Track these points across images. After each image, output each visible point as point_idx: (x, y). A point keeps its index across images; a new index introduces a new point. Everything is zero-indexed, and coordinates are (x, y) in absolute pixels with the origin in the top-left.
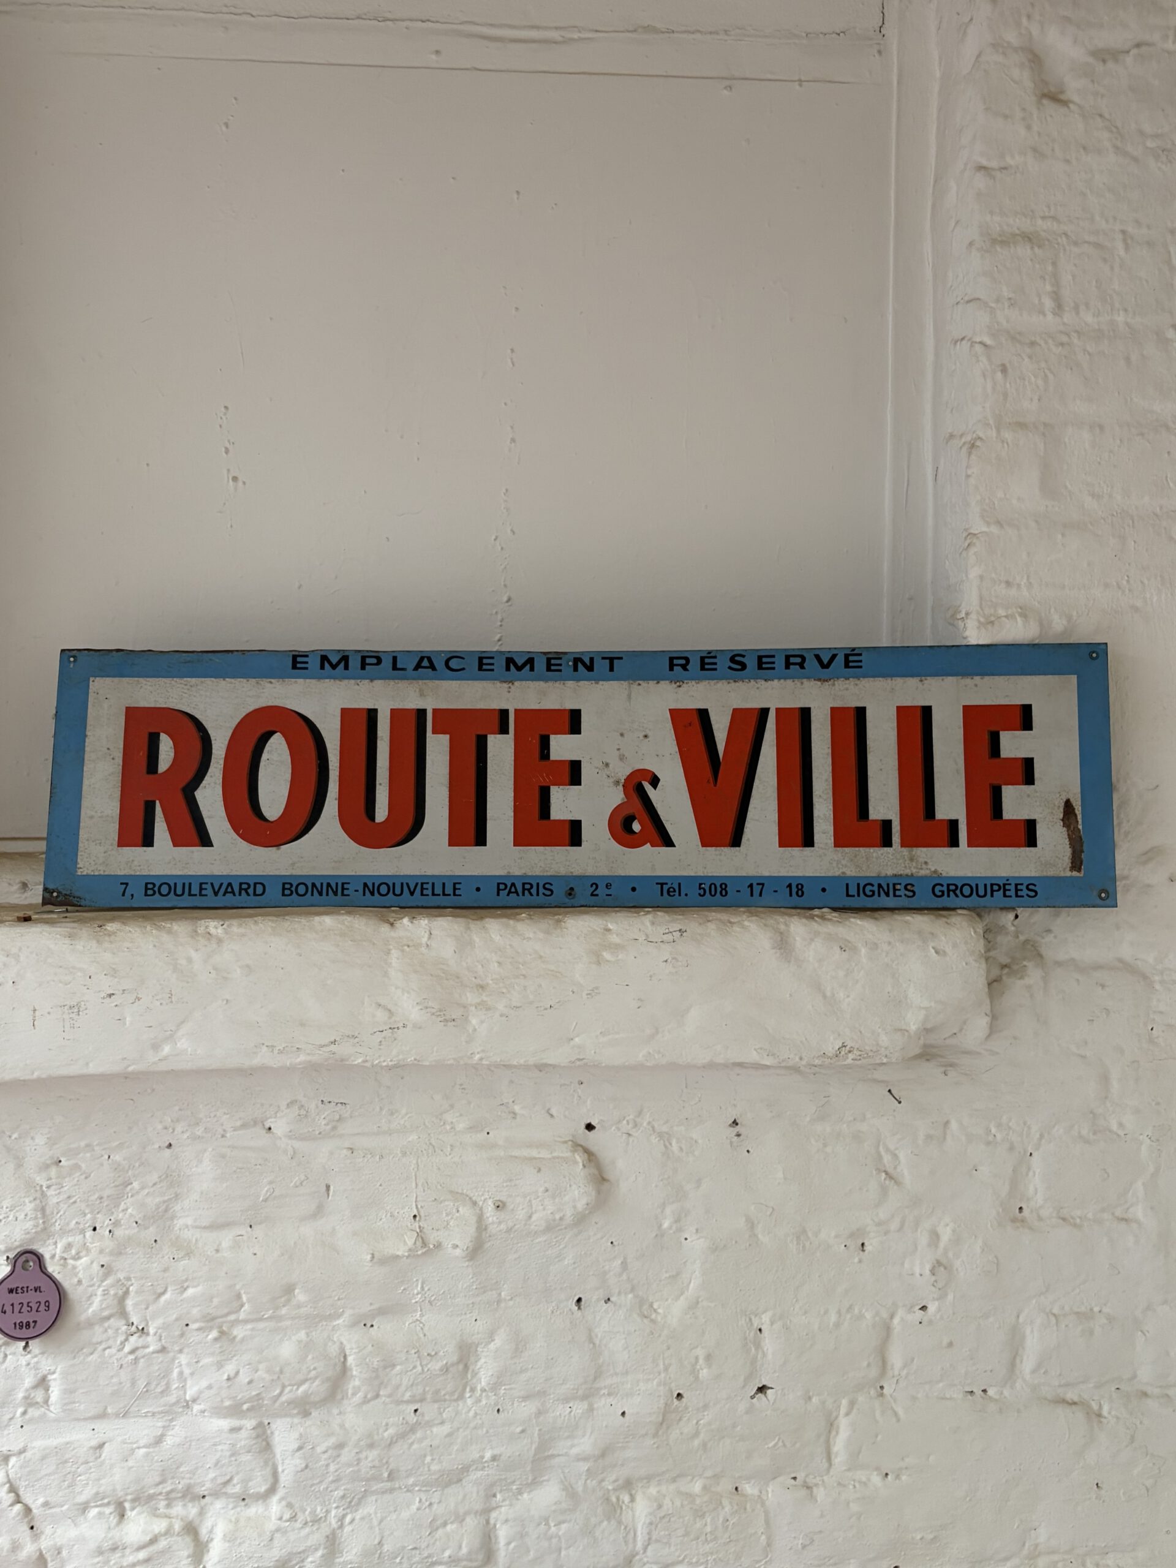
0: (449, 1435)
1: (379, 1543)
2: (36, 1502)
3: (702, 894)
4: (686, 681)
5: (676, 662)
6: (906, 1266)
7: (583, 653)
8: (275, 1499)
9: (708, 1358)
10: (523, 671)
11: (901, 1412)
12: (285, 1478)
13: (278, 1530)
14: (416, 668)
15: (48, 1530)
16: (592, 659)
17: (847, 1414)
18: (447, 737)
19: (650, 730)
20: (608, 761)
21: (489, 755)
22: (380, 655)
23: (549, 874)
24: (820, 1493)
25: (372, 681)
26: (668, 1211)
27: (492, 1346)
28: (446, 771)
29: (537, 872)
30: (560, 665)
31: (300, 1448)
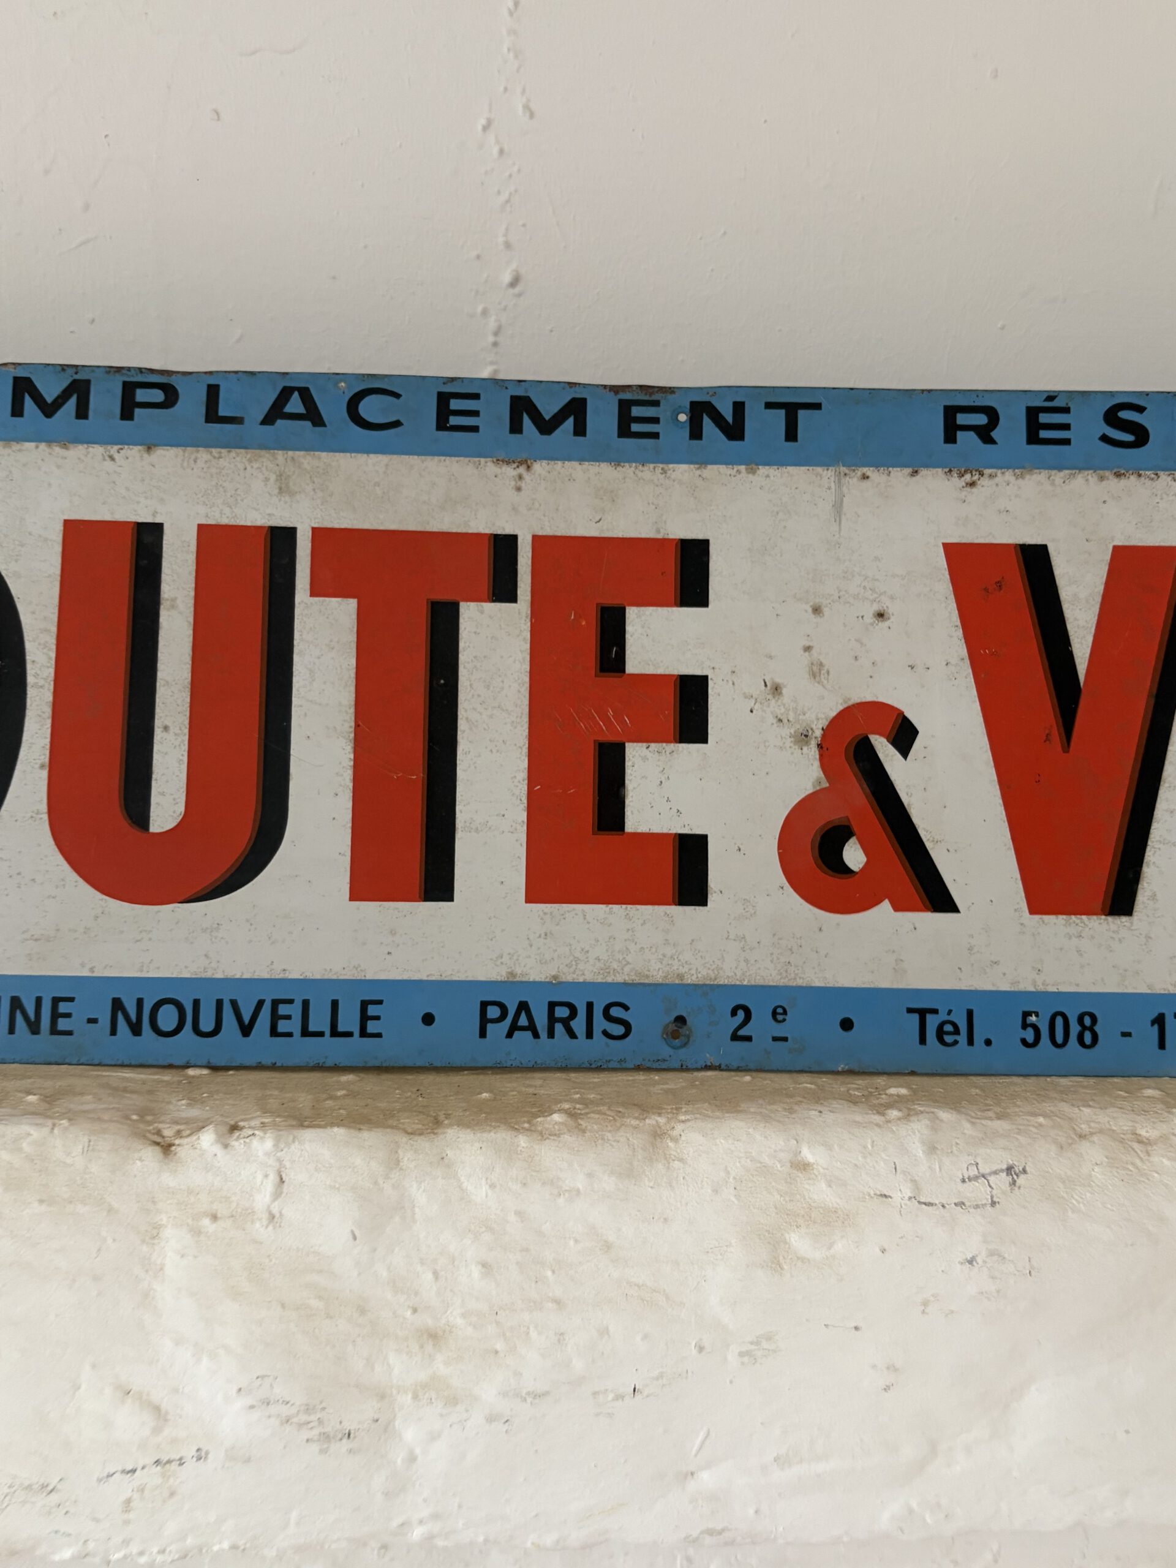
3: (1030, 1039)
4: (987, 472)
5: (962, 419)
7: (715, 391)
10: (558, 433)
14: (269, 419)
16: (739, 408)
18: (352, 604)
19: (892, 598)
20: (778, 680)
21: (464, 658)
22: (173, 380)
23: (619, 979)
25: (149, 449)
28: (347, 696)
29: (588, 972)
30: (655, 420)
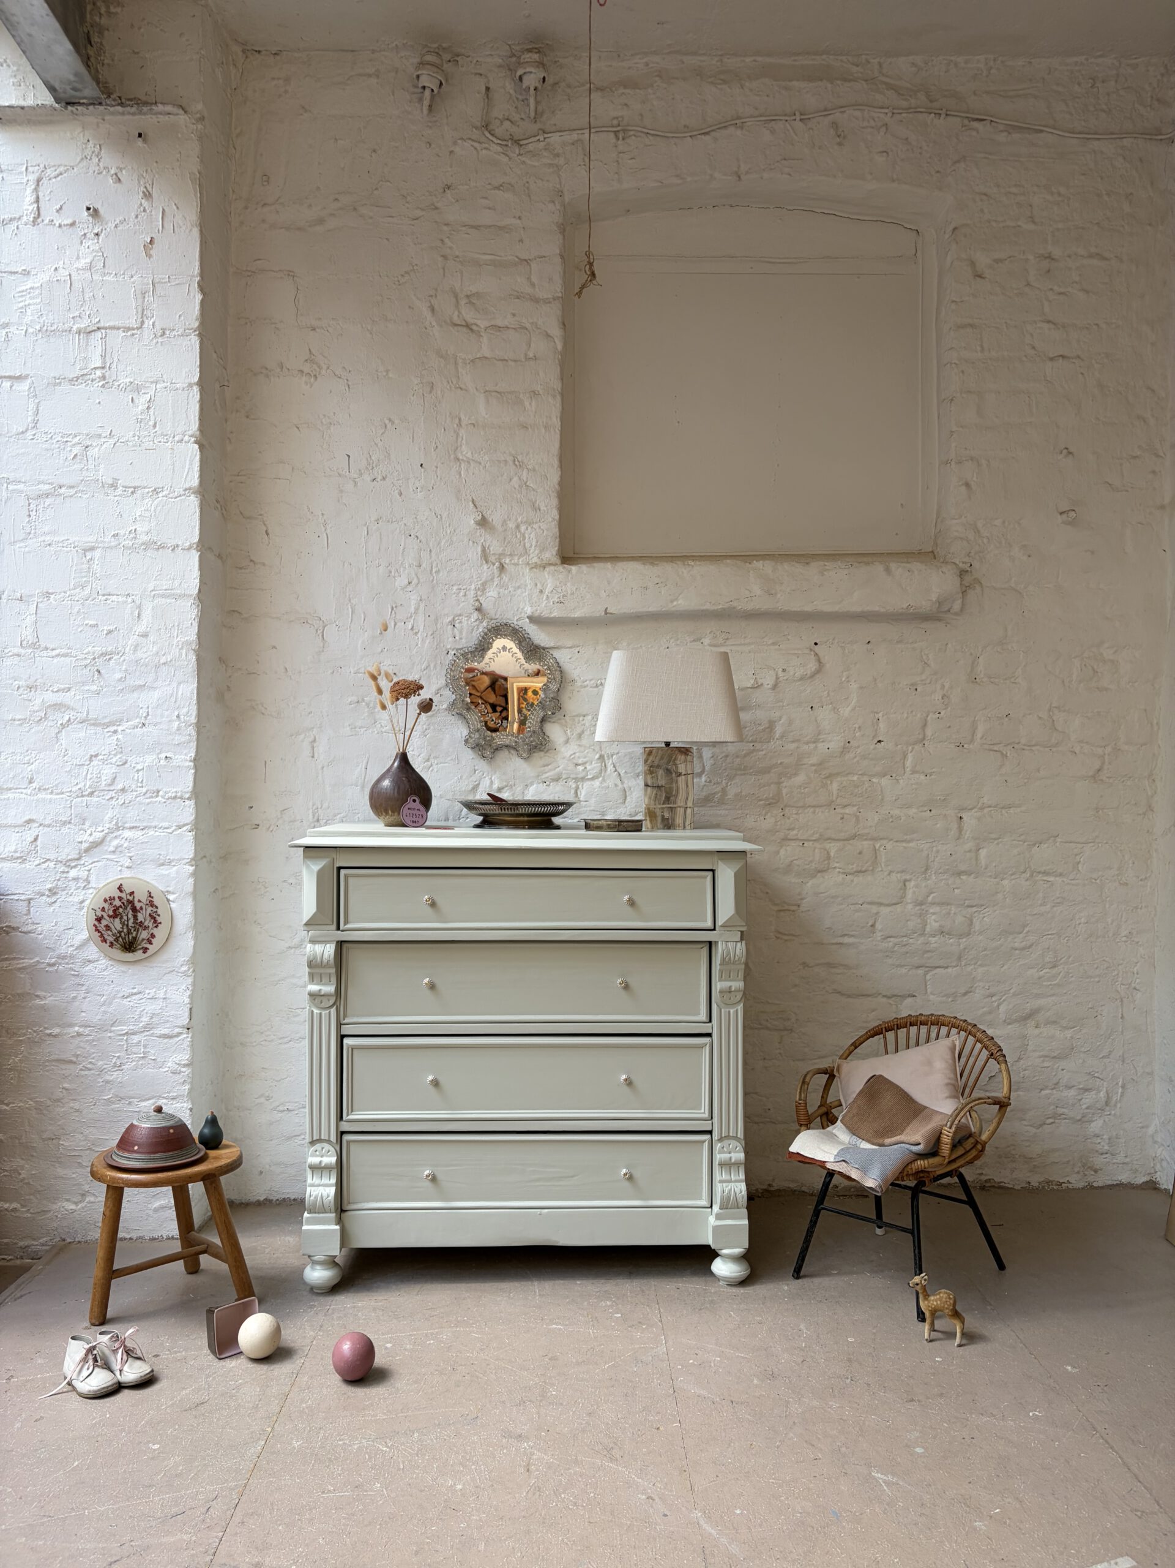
0: (765, 755)
1: (741, 792)
2: (622, 773)
6: (933, 697)
8: (703, 776)
9: (859, 727)
11: (931, 752)
12: (707, 768)
13: (705, 785)
15: (626, 782)
17: (911, 752)
24: (901, 781)
26: (845, 674)
27: (781, 722)
31: (712, 757)
